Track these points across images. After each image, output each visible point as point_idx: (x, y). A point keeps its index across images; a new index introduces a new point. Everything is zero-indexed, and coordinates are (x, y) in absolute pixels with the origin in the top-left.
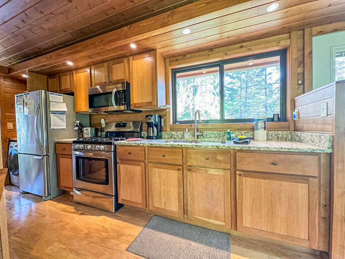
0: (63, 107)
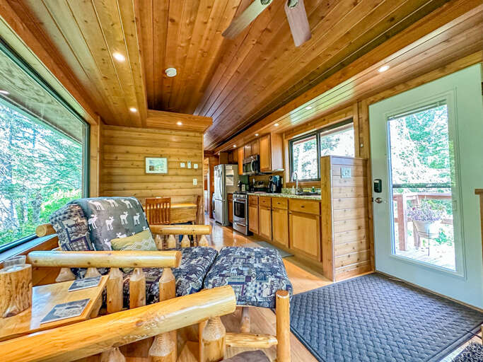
0: (232, 173)
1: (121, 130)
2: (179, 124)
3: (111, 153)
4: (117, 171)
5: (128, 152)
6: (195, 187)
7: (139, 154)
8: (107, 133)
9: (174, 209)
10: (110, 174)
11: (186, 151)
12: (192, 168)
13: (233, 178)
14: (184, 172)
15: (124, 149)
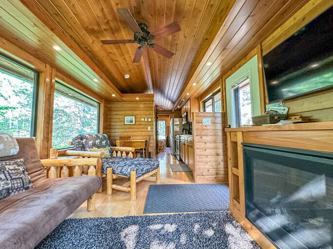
0: (178, 123)
1: (114, 104)
2: (137, 99)
3: (110, 115)
4: (113, 123)
5: (117, 114)
6: (149, 131)
7: (122, 115)
8: (108, 106)
9: (133, 142)
10: (110, 125)
11: (144, 112)
12: (148, 121)
13: (179, 126)
14: (143, 123)
15: (115, 113)
